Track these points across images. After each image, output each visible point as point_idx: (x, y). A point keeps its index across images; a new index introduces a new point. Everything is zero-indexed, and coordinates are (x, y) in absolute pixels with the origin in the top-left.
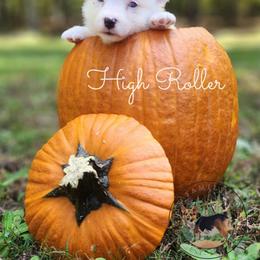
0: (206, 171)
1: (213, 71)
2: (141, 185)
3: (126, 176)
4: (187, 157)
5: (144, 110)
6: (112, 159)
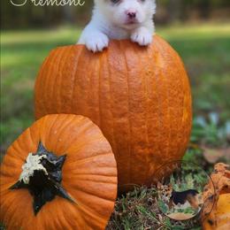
0: (159, 161)
2: (88, 180)
4: (141, 151)
5: (101, 112)
6: (65, 156)
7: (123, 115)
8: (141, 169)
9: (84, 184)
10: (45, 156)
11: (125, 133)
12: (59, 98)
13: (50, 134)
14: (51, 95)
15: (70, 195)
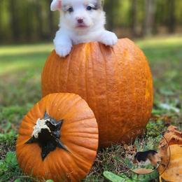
1: (131, 65)
2: (78, 136)
3: (69, 130)
4: (115, 118)
6: (63, 120)
9: (75, 139)
10: (49, 120)
13: (53, 106)
14: (53, 80)
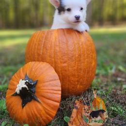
0: (81, 84)
2: (47, 92)
3: (41, 88)
4: (72, 79)
5: (55, 60)
6: (37, 81)
7: (65, 62)
8: (73, 88)
11: (66, 71)
12: (36, 54)
13: (31, 70)
14: (33, 53)
15: (39, 100)
